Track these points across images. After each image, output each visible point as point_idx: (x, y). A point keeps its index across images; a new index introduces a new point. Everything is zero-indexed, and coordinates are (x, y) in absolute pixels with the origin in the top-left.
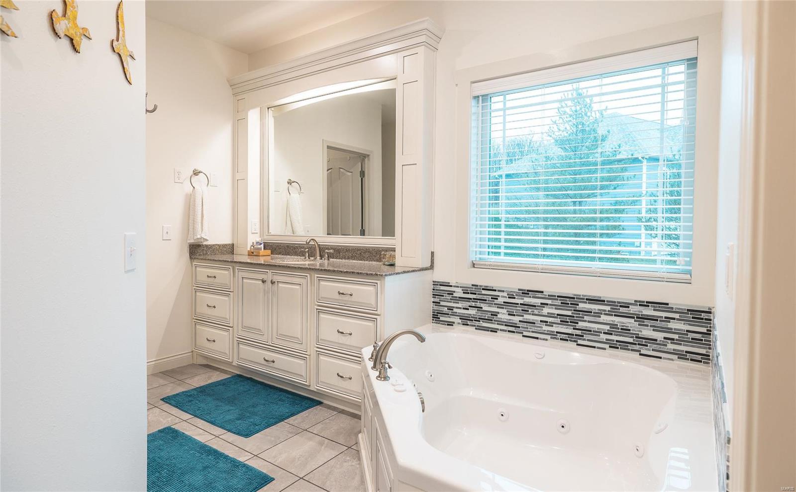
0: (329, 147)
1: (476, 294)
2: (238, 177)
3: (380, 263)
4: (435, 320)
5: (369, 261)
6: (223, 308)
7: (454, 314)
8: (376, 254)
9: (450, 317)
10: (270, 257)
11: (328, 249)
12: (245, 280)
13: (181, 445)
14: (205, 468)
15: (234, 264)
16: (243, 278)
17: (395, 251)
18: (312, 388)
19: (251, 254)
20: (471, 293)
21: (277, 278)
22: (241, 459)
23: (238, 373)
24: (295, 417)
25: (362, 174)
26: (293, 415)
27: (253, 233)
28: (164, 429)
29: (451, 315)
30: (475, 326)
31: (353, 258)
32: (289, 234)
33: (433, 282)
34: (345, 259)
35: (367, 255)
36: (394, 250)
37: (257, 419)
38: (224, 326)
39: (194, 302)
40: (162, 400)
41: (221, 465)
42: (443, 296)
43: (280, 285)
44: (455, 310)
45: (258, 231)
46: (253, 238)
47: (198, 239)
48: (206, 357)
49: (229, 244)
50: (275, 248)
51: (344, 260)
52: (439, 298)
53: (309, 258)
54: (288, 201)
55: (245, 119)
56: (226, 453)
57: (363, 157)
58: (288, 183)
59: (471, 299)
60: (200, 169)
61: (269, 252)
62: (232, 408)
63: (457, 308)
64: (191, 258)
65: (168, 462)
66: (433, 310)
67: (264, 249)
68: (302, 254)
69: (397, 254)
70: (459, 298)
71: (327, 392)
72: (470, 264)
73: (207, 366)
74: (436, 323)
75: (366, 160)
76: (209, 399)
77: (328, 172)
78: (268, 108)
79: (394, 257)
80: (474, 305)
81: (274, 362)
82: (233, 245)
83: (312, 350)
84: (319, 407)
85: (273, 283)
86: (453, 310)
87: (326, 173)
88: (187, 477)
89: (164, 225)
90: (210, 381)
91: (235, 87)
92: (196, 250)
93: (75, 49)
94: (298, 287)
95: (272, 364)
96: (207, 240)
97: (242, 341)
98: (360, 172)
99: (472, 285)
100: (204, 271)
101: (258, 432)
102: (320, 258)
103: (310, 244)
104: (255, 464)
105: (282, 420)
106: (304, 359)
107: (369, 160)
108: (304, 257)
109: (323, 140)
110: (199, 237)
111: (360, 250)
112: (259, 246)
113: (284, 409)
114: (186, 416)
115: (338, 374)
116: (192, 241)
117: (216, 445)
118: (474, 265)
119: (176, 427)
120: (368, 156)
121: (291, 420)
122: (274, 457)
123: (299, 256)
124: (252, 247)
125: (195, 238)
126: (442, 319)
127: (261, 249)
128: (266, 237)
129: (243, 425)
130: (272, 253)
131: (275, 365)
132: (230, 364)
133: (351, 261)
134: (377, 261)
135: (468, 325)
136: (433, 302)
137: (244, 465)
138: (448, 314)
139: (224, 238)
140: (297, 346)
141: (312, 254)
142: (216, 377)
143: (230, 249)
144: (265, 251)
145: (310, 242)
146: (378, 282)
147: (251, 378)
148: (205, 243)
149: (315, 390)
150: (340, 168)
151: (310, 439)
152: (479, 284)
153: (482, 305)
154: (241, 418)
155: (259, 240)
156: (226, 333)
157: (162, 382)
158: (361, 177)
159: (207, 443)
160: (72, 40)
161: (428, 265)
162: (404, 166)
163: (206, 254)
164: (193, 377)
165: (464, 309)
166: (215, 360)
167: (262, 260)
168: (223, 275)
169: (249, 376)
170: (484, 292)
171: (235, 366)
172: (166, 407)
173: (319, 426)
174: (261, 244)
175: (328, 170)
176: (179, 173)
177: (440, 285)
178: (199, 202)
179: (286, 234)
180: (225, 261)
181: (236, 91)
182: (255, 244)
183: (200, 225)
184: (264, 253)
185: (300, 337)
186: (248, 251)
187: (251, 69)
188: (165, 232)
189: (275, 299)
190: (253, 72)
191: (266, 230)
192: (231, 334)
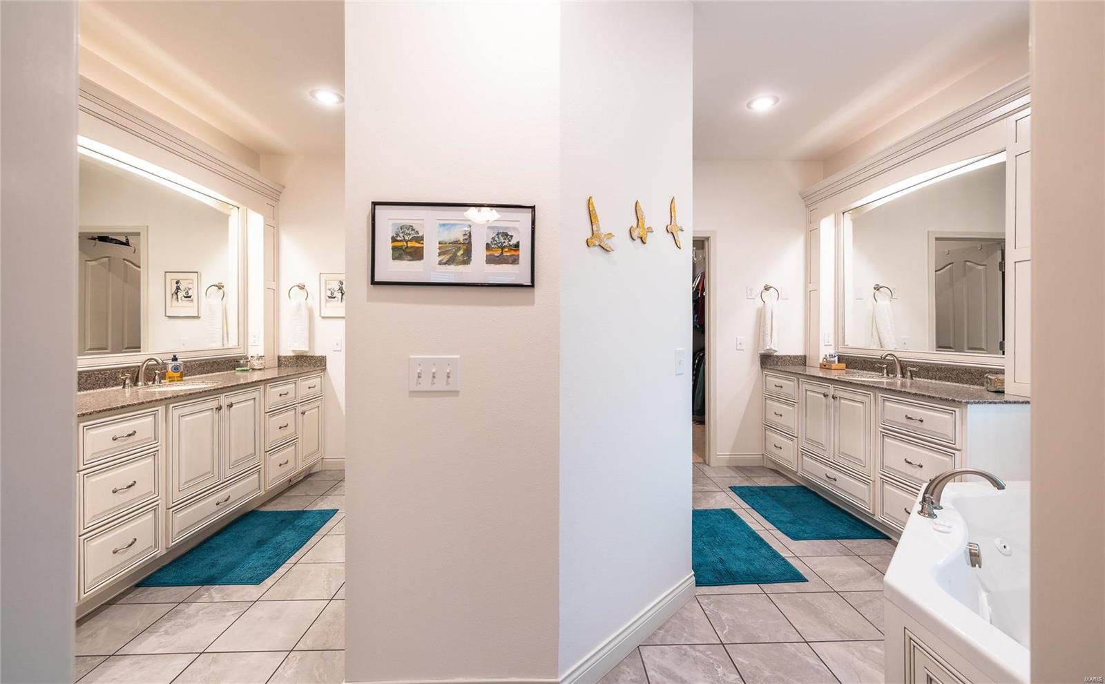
0: (937, 239)
2: (811, 287)
3: (983, 388)
5: (970, 384)
6: (789, 417)
8: (976, 376)
10: (844, 371)
11: (910, 366)
12: (808, 393)
13: (735, 525)
14: (749, 548)
15: (798, 376)
16: (806, 390)
17: (1004, 374)
18: (876, 518)
19: (823, 367)
21: (839, 394)
22: (783, 555)
23: (803, 484)
24: (851, 540)
26: (848, 538)
27: (825, 344)
28: (726, 509)
31: (946, 379)
32: (874, 347)
34: (936, 379)
35: (967, 377)
36: (1002, 372)
37: (808, 529)
38: (790, 436)
39: (764, 408)
40: (730, 487)
41: (763, 551)
43: (842, 401)
45: (832, 342)
46: (826, 349)
47: (767, 350)
48: (775, 463)
49: (801, 356)
50: (851, 362)
51: (934, 381)
53: (888, 375)
54: (874, 309)
55: (817, 229)
56: (771, 544)
58: (875, 288)
60: (770, 285)
61: (844, 365)
62: (787, 512)
64: (762, 367)
65: (722, 533)
67: (839, 362)
68: (880, 370)
69: (1008, 378)
71: (895, 528)
73: (776, 472)
76: (768, 498)
77: (945, 269)
78: (843, 213)
79: (1002, 382)
81: (836, 480)
82: (805, 356)
83: (876, 475)
84: (884, 542)
85: (834, 397)
87: (934, 274)
88: (733, 548)
89: (738, 337)
90: (775, 485)
91: (807, 198)
92: (767, 360)
93: (644, 243)
94: (860, 405)
95: (833, 482)
96: (776, 351)
97: (805, 453)
98: (998, 262)
100: (773, 380)
101: (805, 539)
102: (901, 376)
103: (889, 359)
104: (793, 562)
105: (836, 539)
106: (867, 484)
108: (881, 374)
109: (928, 232)
110: (768, 348)
111: (957, 370)
112: (832, 359)
113: (840, 530)
114: (746, 506)
115: (905, 509)
116: (763, 352)
117: (763, 535)
119: (735, 511)
121: (845, 542)
122: (814, 565)
123: (876, 372)
124: (825, 360)
125: (765, 348)
127: (834, 362)
128: (841, 350)
129: (794, 529)
130: (846, 368)
131: (836, 483)
132: (795, 473)
133: (944, 383)
137: (783, 559)
139: (796, 350)
140: (860, 468)
141: (891, 370)
142: (781, 482)
143: (803, 361)
144: (840, 364)
145: (886, 356)
146: (957, 410)
147: (816, 493)
148: (775, 354)
149: (881, 522)
150: (965, 261)
151: (860, 565)
154: (793, 522)
155: (832, 352)
156: (791, 443)
157: (733, 474)
158: (1001, 269)
159: (756, 532)
160: (641, 238)
162: (1016, 264)
163: (777, 364)
164: (760, 477)
166: (780, 466)
167: (834, 375)
168: (789, 385)
169: (814, 490)
171: (799, 476)
172: (732, 494)
173: (877, 558)
174: (834, 357)
176: (750, 290)
178: (768, 315)
179: (871, 348)
180: (790, 372)
181: (809, 202)
182: (828, 356)
183: (769, 337)
184: (838, 367)
185: (863, 459)
186: (820, 364)
187: (826, 176)
188: (738, 343)
189: (837, 415)
190: (826, 180)
191: (841, 343)
192: (796, 444)
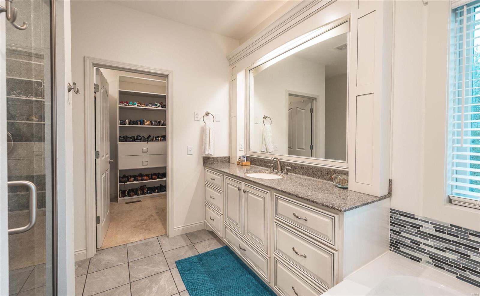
0: (290, 95)
1: (458, 237)
2: (232, 115)
3: (331, 183)
4: (394, 249)
6: (218, 200)
7: (422, 251)
9: (414, 251)
11: (287, 165)
12: (229, 186)
15: (224, 173)
16: (228, 183)
17: (348, 175)
18: (271, 286)
19: (239, 164)
20: (448, 234)
21: (248, 189)
23: (227, 245)
25: (312, 110)
27: (240, 150)
29: (415, 249)
30: (457, 274)
31: (307, 174)
33: (391, 209)
34: (300, 174)
35: (319, 174)
38: (218, 213)
39: (205, 193)
40: (176, 263)
42: (405, 227)
43: (250, 195)
44: (422, 246)
45: (243, 149)
46: (240, 153)
47: (207, 154)
48: (211, 228)
49: (227, 157)
50: (253, 161)
52: (399, 228)
53: (274, 171)
54: (263, 129)
55: (236, 79)
57: (312, 100)
58: (264, 118)
59: (450, 241)
60: (209, 112)
61: (249, 163)
63: (424, 244)
64: (204, 166)
66: (390, 237)
67: (247, 160)
70: (429, 234)
72: (446, 199)
74: (395, 252)
75: (314, 101)
77: (290, 111)
78: (249, 71)
79: (347, 181)
80: (454, 249)
81: (245, 250)
82: (229, 157)
83: (271, 254)
85: (244, 192)
86: (419, 245)
87: (288, 112)
89: (189, 146)
91: (231, 60)
92: (207, 161)
94: (261, 199)
95: (244, 252)
98: (310, 109)
99: (451, 225)
100: (210, 175)
102: (281, 171)
103: (275, 160)
106: (265, 258)
107: (316, 101)
108: (270, 169)
109: (286, 90)
110: (207, 153)
112: (243, 159)
114: (182, 287)
116: (204, 156)
118: (450, 201)
120: (316, 98)
123: (267, 167)
124: (239, 159)
125: (205, 153)
126: (402, 249)
127: (244, 161)
128: (248, 153)
133: (305, 177)
134: (328, 180)
135: (444, 269)
136: (391, 230)
138: (413, 248)
139: (224, 153)
141: (275, 168)
142: (213, 245)
143: (228, 160)
144: (247, 162)
146: (336, 216)
148: (212, 156)
149: (275, 290)
150: (297, 108)
152: (463, 226)
153: (469, 253)
155: (243, 155)
156: (219, 218)
157: (183, 243)
158: (310, 112)
161: (386, 192)
162: (357, 97)
165: (436, 248)
166: (214, 231)
168: (218, 179)
170: (472, 238)
171: (224, 241)
174: (245, 157)
175: (289, 110)
176: (197, 114)
177: (400, 215)
178: (207, 131)
180: (219, 171)
181: (232, 62)
182: (241, 157)
183: (208, 146)
184: (246, 164)
185: (262, 239)
186: (237, 162)
187: (240, 44)
188: (189, 150)
189: (246, 203)
190: (240, 46)
191: (248, 149)
192: (222, 219)
